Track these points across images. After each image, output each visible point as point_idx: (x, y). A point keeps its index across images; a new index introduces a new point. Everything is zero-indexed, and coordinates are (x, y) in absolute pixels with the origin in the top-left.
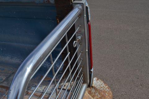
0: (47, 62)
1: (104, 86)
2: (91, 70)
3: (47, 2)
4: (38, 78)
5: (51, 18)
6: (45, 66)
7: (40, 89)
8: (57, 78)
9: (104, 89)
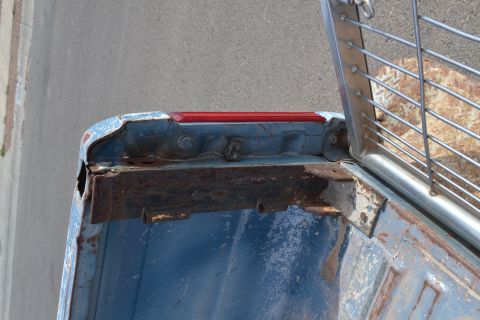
0: (281, 249)
1: (384, 77)
2: (328, 120)
3: (96, 242)
4: (328, 289)
5: (146, 231)
6: (293, 258)
7: (364, 291)
8: (335, 229)
9: (395, 80)
